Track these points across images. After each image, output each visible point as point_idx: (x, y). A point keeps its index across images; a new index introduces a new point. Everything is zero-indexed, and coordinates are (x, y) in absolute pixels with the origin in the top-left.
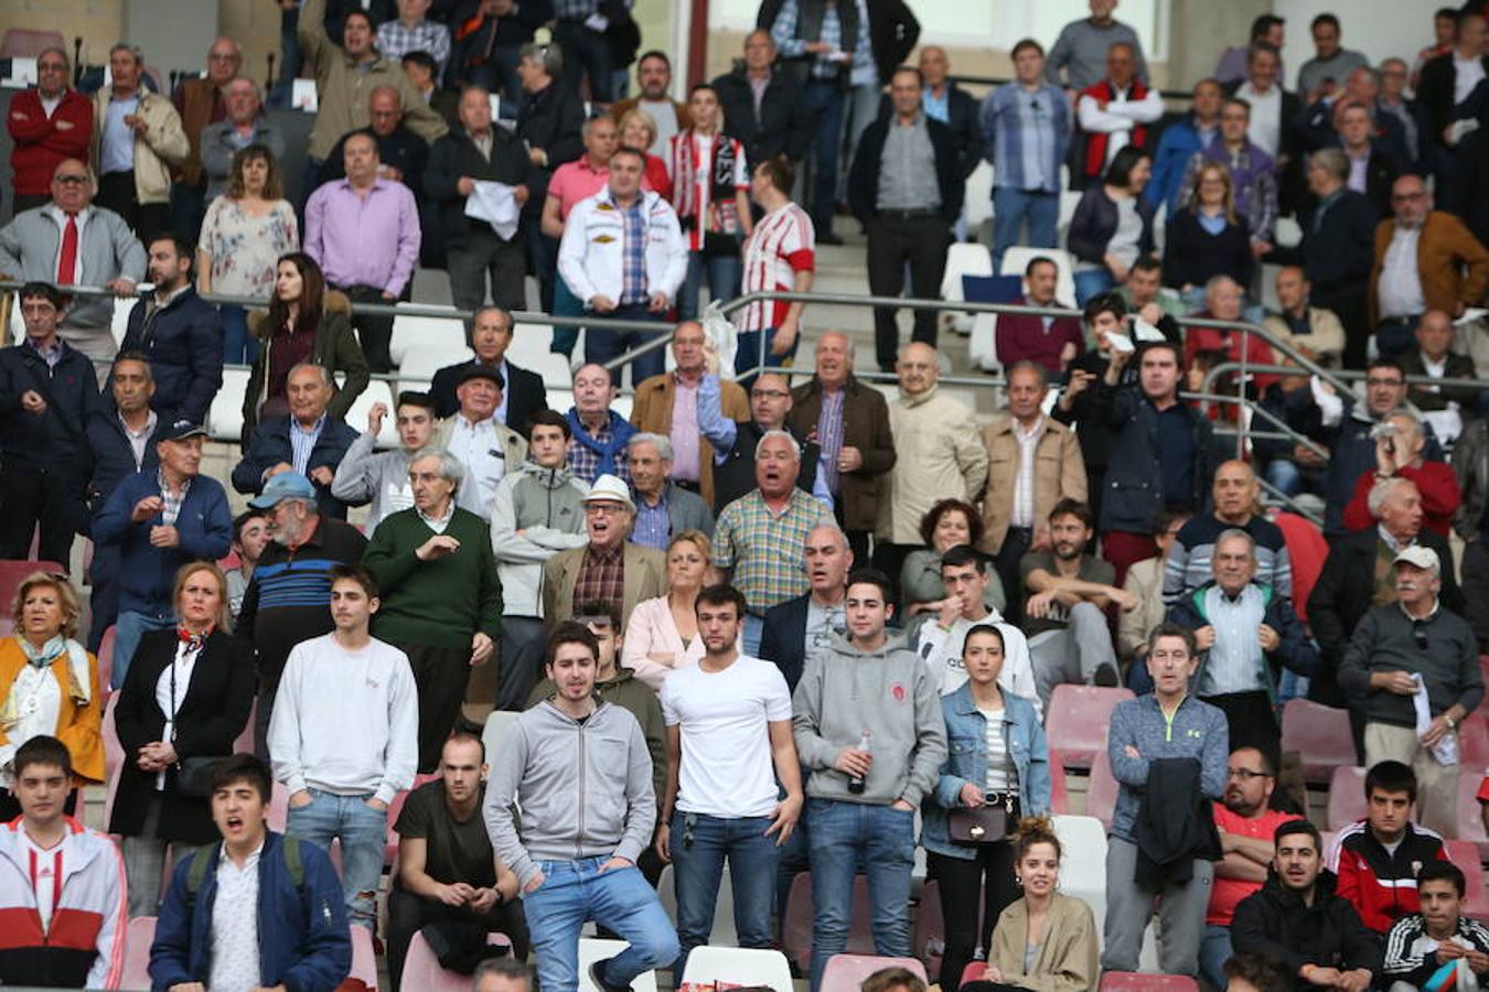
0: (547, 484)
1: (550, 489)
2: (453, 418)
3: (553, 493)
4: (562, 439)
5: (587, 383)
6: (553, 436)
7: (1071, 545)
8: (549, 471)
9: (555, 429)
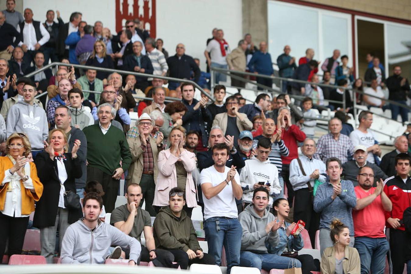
0: (75, 114)
1: (76, 115)
2: (17, 96)
3: (77, 117)
4: (80, 98)
5: (64, 85)
6: (77, 97)
7: (195, 144)
8: (75, 109)
9: (78, 94)
